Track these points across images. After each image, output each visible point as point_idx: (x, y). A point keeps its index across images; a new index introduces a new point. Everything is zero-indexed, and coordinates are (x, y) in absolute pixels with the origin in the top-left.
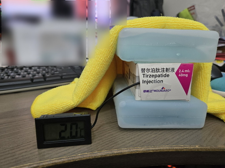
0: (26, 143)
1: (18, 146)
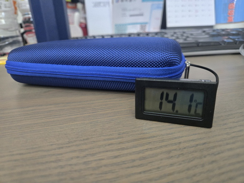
0: (81, 140)
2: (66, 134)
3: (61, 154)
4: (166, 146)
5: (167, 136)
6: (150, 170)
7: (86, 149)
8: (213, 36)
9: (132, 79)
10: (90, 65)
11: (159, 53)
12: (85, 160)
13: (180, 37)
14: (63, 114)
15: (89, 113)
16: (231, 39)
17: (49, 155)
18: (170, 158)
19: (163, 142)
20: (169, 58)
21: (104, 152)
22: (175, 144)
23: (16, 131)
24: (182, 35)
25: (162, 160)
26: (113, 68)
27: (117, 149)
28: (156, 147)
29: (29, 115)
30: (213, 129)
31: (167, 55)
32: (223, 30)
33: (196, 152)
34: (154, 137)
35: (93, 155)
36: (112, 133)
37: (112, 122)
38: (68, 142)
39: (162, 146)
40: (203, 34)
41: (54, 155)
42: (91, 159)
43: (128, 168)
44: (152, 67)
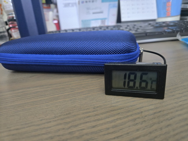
0: (65, 115)
1: (55, 117)
2: (51, 111)
3: (50, 127)
4: (131, 115)
5: (131, 107)
6: (122, 136)
7: (69, 122)
8: (157, 27)
9: (100, 64)
10: (66, 54)
11: (120, 43)
12: (70, 131)
13: (132, 29)
14: (47, 94)
15: (69, 92)
16: (170, 29)
17: (40, 129)
18: (136, 125)
19: (128, 112)
20: (128, 47)
21: (84, 123)
22: (138, 113)
23: (11, 110)
24: (134, 28)
25: (129, 126)
26: (85, 55)
27: (94, 120)
28: (124, 117)
29: (20, 96)
30: (165, 100)
31: (126, 44)
32: (164, 23)
33: (155, 118)
34: (122, 108)
35: (76, 126)
36: (89, 107)
37: (87, 98)
38: (55, 116)
39: (128, 116)
40: (149, 26)
41: (44, 128)
42: (74, 129)
43: (105, 135)
44: (116, 54)
